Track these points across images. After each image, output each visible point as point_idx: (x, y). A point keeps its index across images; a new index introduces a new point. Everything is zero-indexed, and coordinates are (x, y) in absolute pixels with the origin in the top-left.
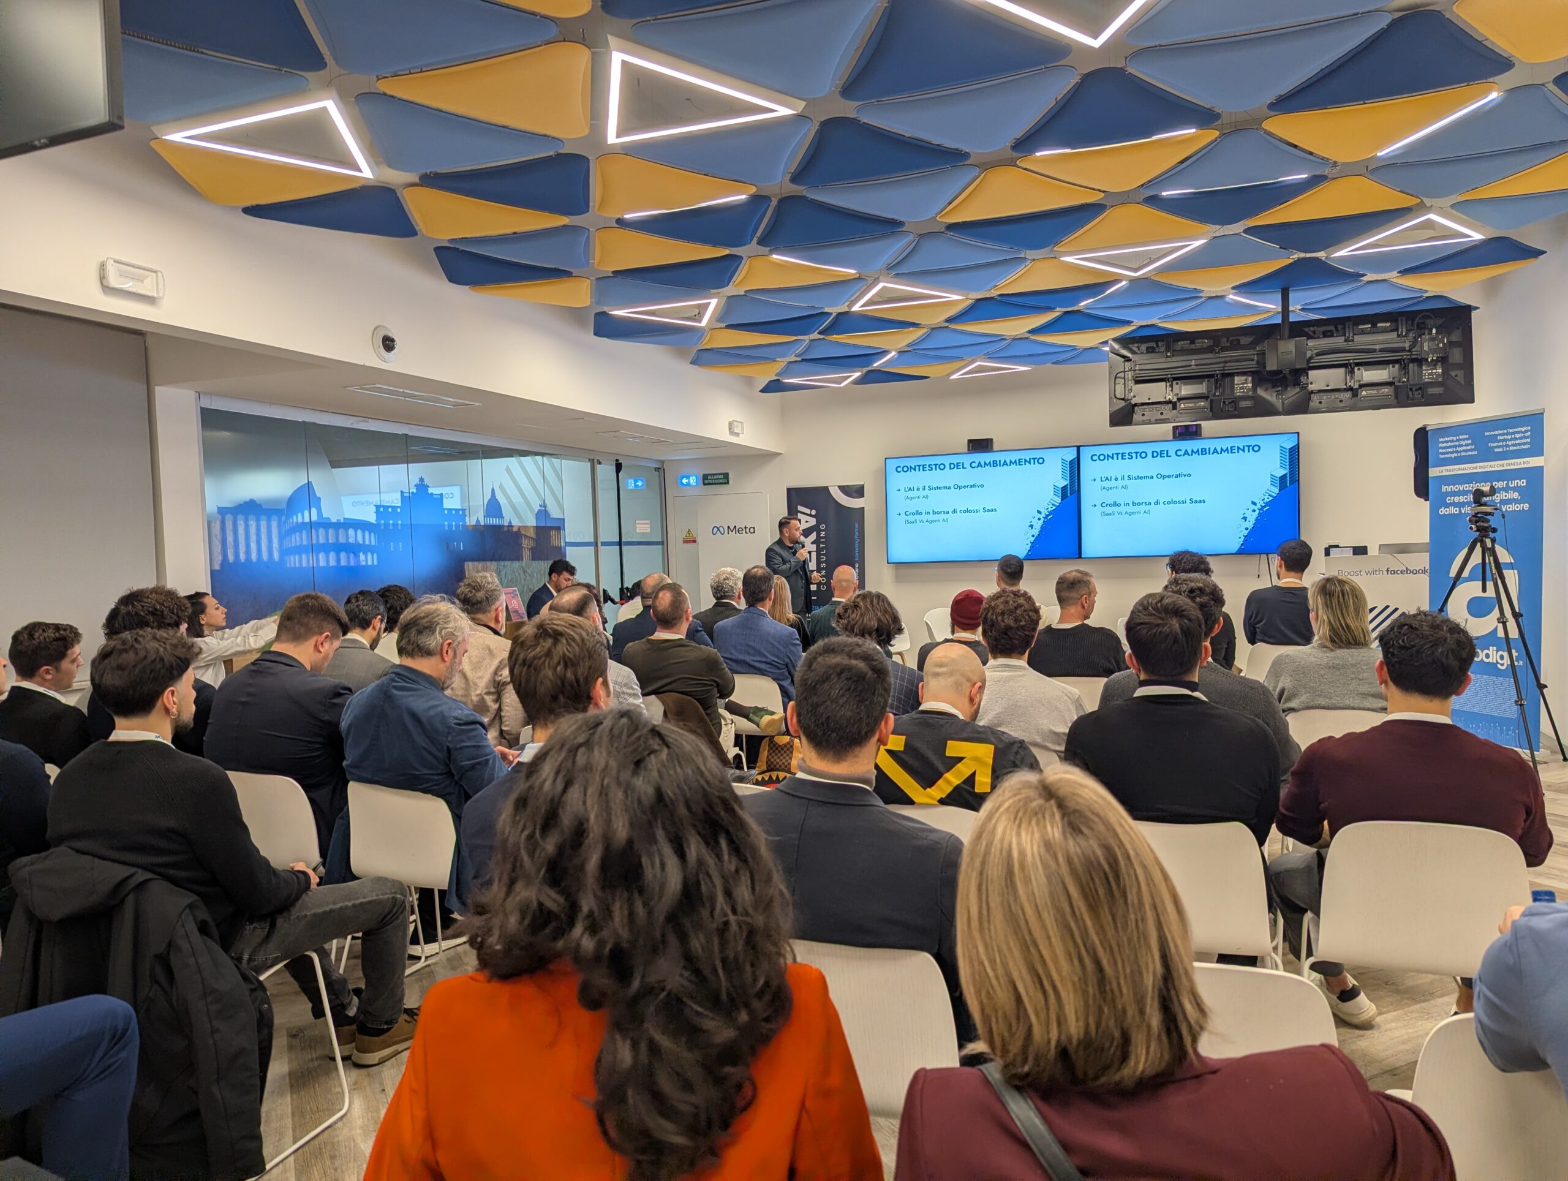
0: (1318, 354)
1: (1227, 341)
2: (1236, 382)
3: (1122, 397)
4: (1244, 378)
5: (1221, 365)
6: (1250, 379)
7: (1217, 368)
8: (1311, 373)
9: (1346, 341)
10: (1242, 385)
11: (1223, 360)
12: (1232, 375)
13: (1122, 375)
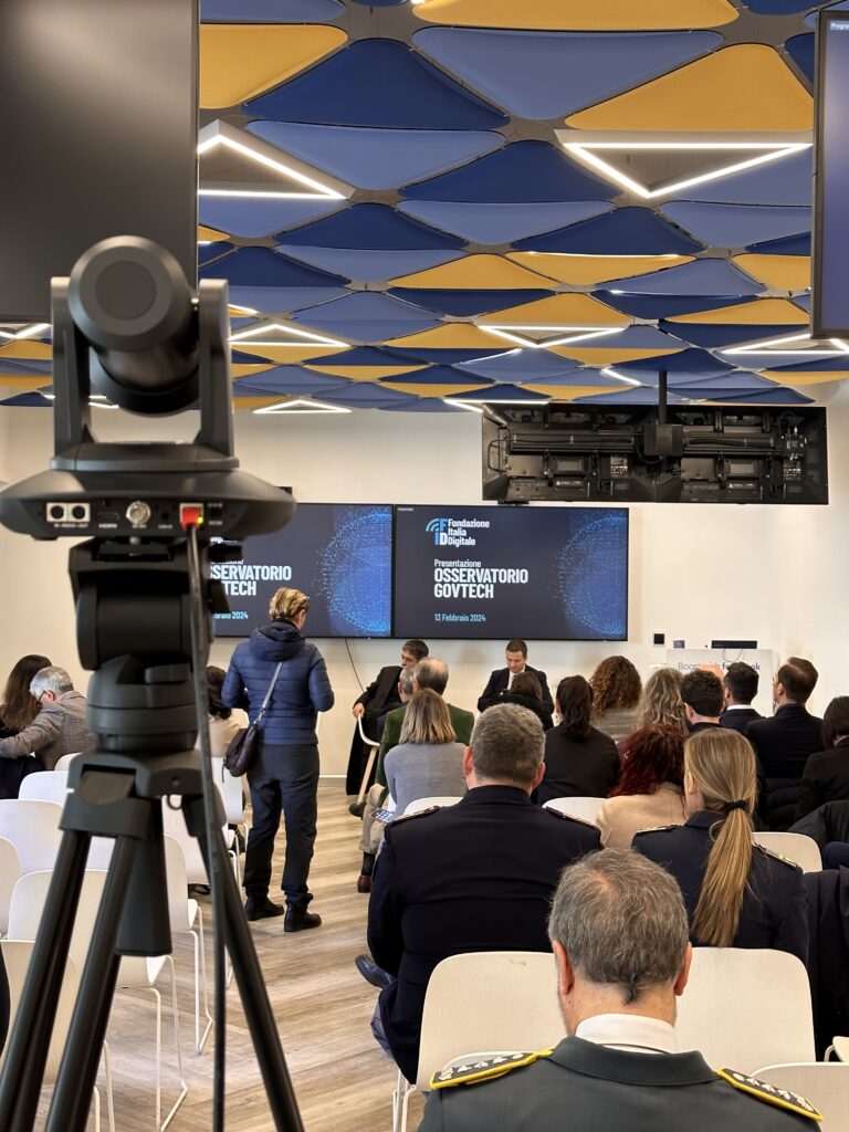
0: (692, 442)
1: (603, 417)
2: (612, 463)
3: (497, 468)
4: (620, 459)
5: (599, 444)
6: (626, 461)
7: (595, 448)
8: (684, 461)
9: (715, 430)
10: (619, 466)
11: (601, 438)
12: (608, 456)
13: (496, 444)
